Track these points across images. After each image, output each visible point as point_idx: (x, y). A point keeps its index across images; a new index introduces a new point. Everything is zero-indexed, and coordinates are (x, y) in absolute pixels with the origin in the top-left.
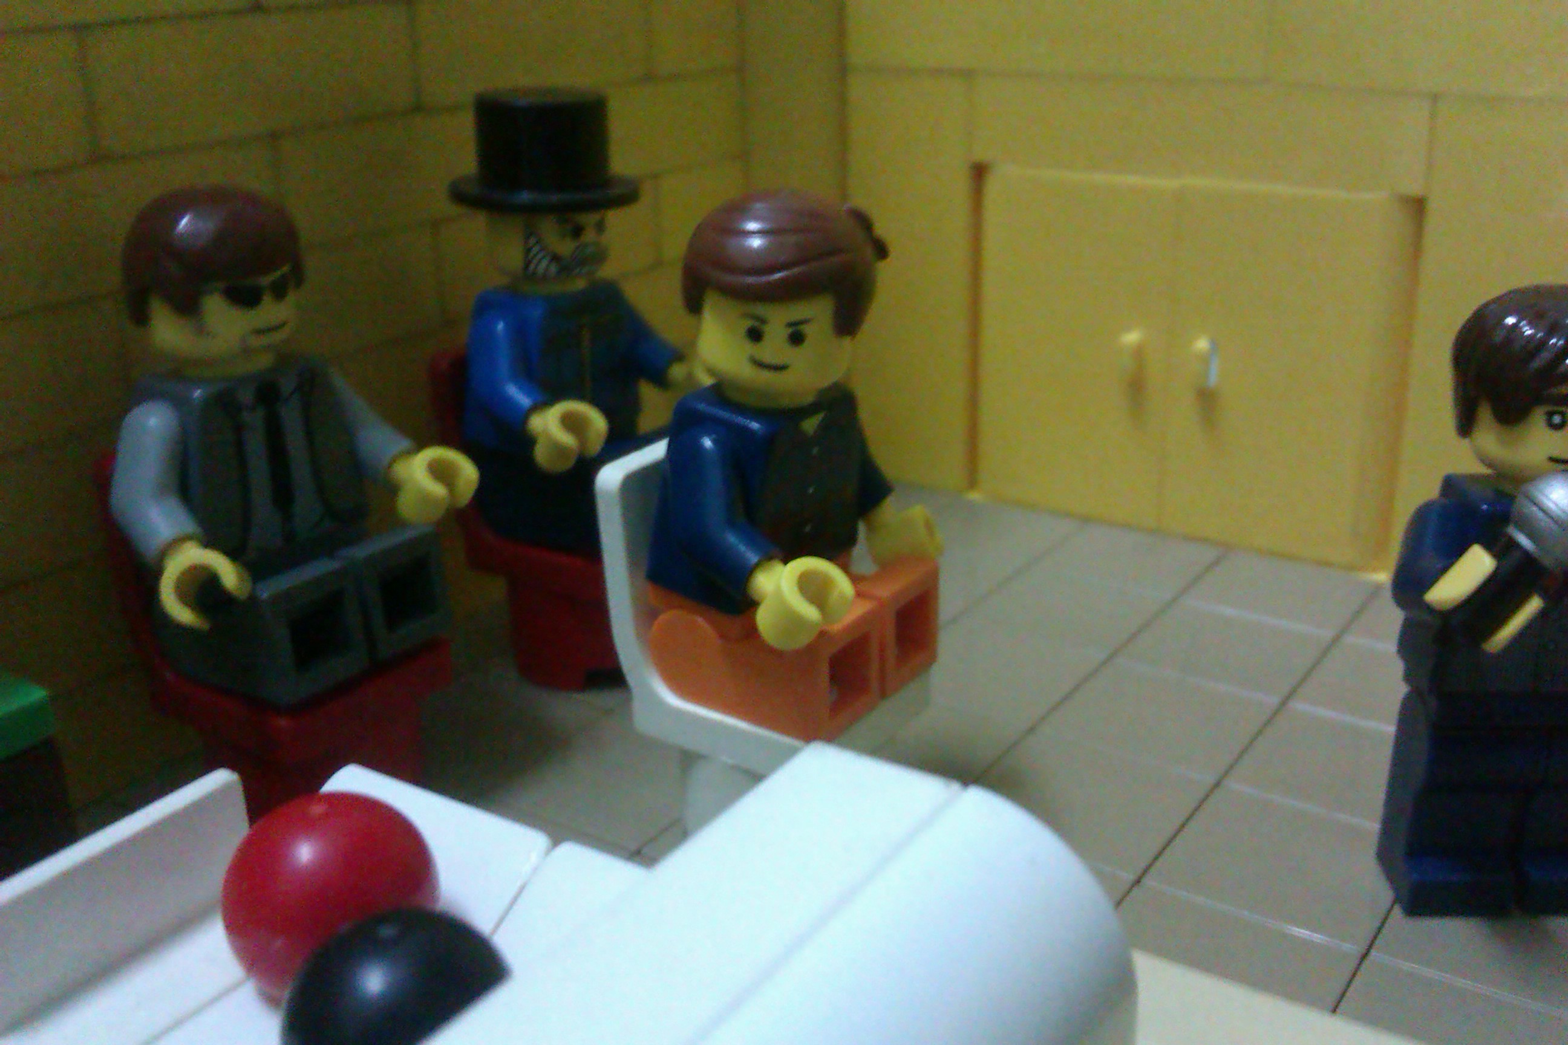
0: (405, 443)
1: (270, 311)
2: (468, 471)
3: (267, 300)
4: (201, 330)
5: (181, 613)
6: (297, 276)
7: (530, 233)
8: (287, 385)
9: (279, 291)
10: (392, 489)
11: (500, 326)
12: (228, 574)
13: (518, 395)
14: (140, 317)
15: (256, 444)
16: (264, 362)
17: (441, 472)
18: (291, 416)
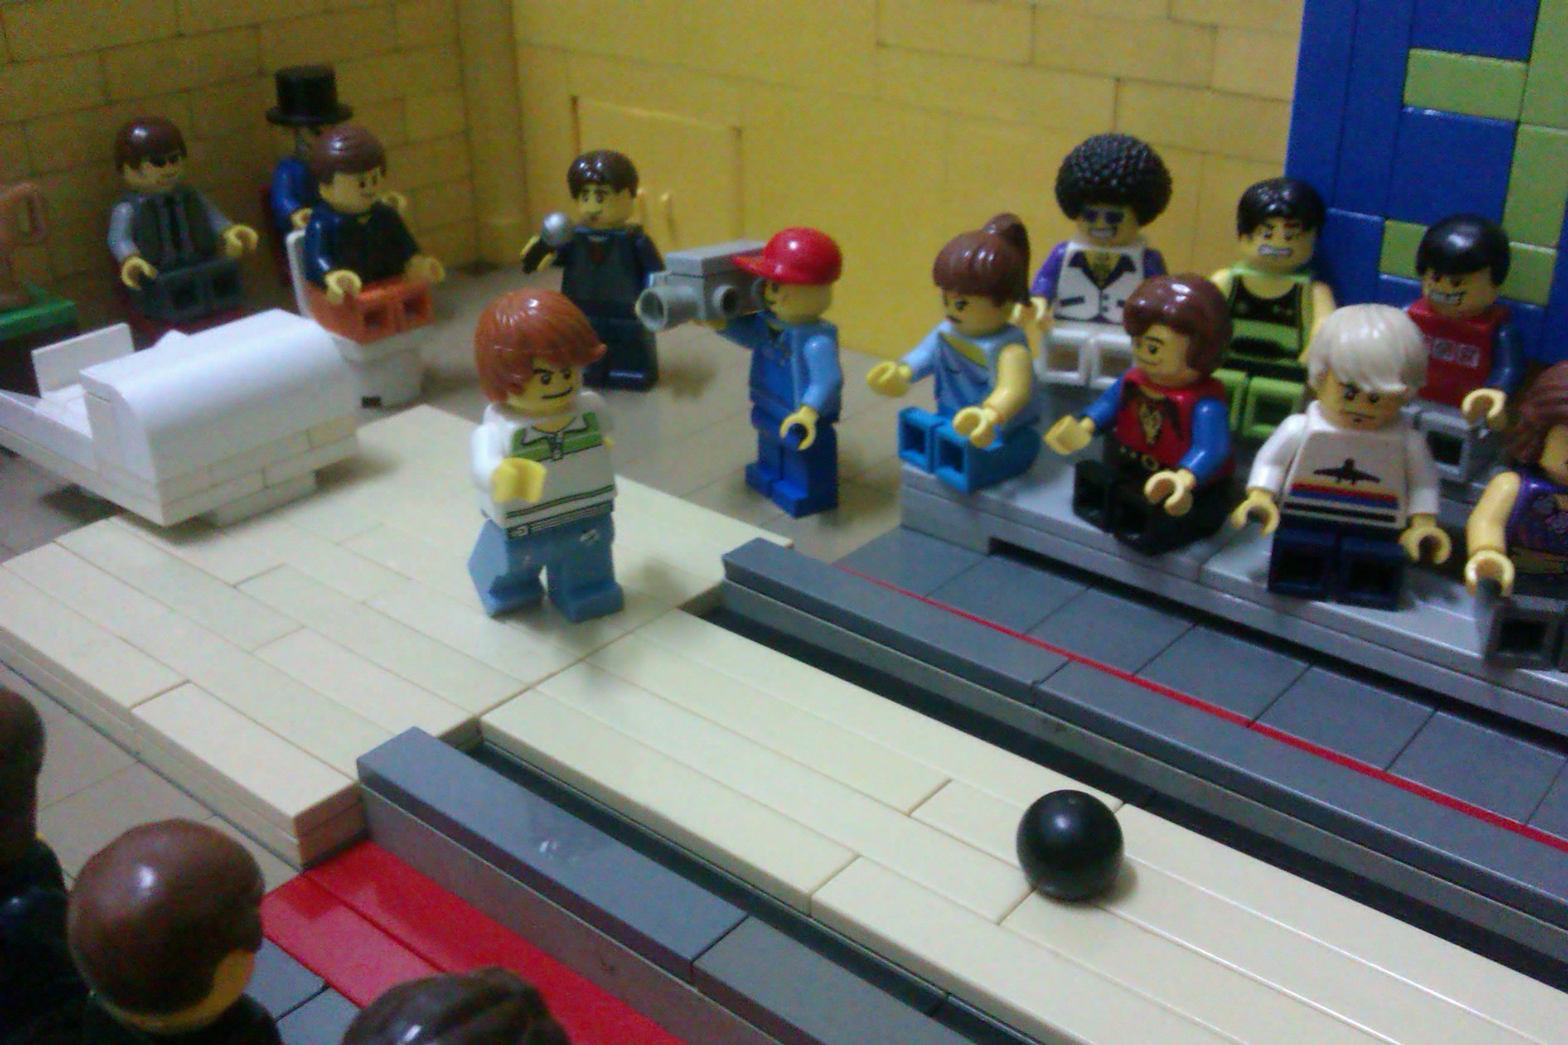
0: (229, 223)
1: (168, 169)
2: (253, 235)
3: (168, 164)
4: (141, 174)
5: (128, 282)
6: (184, 153)
7: (297, 133)
8: (178, 198)
9: (173, 161)
10: (223, 242)
11: (285, 176)
12: (146, 268)
13: (287, 204)
14: (120, 168)
15: (165, 221)
16: (166, 189)
17: (241, 236)
18: (180, 210)
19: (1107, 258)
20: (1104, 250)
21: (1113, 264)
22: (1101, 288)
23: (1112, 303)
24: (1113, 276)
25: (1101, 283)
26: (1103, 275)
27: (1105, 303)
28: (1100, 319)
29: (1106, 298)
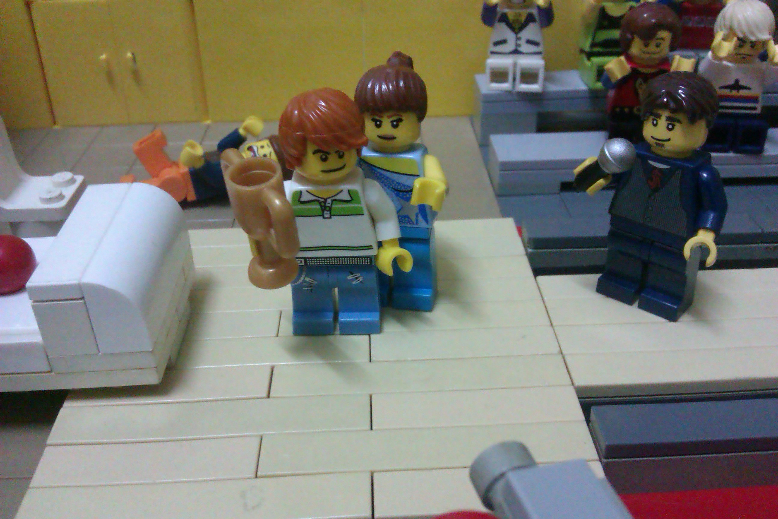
19: (520, 15)
20: (518, 11)
21: (523, 19)
22: (517, 33)
23: (522, 42)
24: (523, 27)
25: (516, 31)
26: (517, 26)
27: (519, 42)
28: (516, 52)
29: (518, 39)
